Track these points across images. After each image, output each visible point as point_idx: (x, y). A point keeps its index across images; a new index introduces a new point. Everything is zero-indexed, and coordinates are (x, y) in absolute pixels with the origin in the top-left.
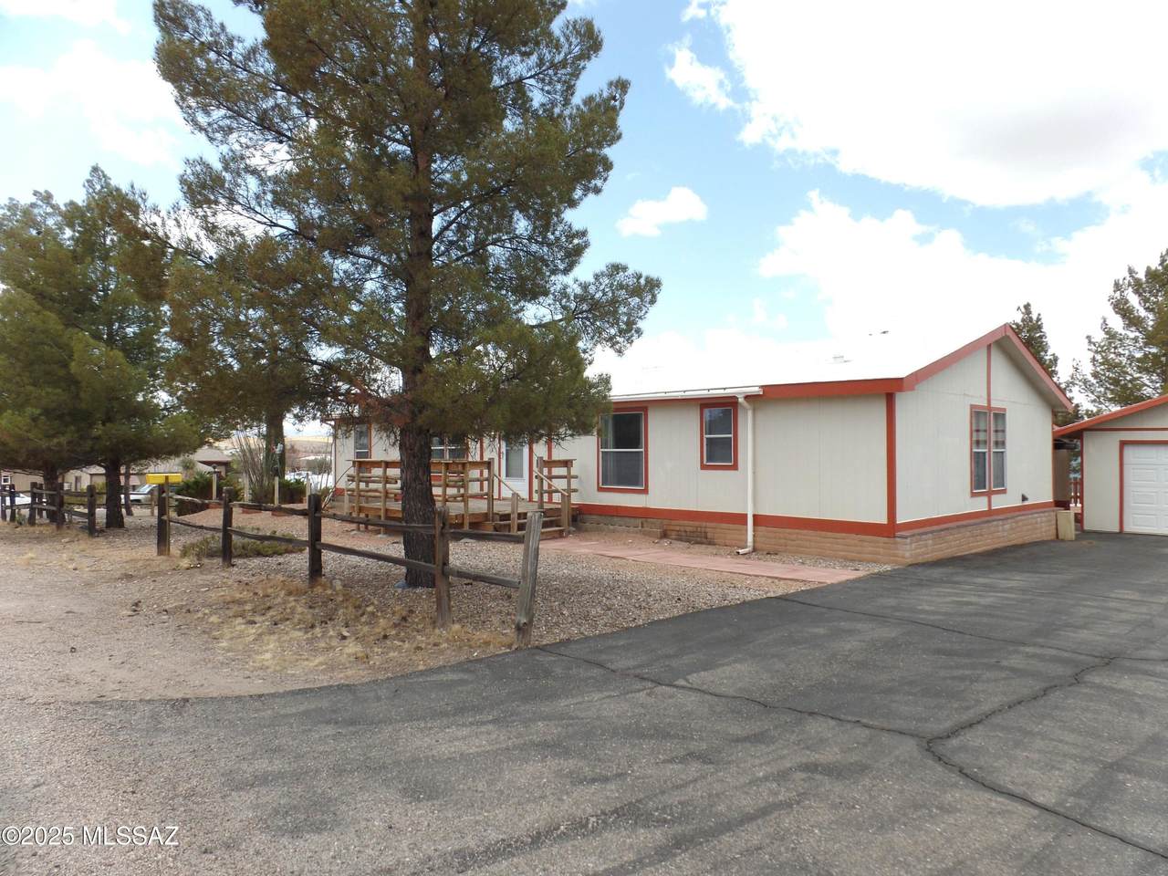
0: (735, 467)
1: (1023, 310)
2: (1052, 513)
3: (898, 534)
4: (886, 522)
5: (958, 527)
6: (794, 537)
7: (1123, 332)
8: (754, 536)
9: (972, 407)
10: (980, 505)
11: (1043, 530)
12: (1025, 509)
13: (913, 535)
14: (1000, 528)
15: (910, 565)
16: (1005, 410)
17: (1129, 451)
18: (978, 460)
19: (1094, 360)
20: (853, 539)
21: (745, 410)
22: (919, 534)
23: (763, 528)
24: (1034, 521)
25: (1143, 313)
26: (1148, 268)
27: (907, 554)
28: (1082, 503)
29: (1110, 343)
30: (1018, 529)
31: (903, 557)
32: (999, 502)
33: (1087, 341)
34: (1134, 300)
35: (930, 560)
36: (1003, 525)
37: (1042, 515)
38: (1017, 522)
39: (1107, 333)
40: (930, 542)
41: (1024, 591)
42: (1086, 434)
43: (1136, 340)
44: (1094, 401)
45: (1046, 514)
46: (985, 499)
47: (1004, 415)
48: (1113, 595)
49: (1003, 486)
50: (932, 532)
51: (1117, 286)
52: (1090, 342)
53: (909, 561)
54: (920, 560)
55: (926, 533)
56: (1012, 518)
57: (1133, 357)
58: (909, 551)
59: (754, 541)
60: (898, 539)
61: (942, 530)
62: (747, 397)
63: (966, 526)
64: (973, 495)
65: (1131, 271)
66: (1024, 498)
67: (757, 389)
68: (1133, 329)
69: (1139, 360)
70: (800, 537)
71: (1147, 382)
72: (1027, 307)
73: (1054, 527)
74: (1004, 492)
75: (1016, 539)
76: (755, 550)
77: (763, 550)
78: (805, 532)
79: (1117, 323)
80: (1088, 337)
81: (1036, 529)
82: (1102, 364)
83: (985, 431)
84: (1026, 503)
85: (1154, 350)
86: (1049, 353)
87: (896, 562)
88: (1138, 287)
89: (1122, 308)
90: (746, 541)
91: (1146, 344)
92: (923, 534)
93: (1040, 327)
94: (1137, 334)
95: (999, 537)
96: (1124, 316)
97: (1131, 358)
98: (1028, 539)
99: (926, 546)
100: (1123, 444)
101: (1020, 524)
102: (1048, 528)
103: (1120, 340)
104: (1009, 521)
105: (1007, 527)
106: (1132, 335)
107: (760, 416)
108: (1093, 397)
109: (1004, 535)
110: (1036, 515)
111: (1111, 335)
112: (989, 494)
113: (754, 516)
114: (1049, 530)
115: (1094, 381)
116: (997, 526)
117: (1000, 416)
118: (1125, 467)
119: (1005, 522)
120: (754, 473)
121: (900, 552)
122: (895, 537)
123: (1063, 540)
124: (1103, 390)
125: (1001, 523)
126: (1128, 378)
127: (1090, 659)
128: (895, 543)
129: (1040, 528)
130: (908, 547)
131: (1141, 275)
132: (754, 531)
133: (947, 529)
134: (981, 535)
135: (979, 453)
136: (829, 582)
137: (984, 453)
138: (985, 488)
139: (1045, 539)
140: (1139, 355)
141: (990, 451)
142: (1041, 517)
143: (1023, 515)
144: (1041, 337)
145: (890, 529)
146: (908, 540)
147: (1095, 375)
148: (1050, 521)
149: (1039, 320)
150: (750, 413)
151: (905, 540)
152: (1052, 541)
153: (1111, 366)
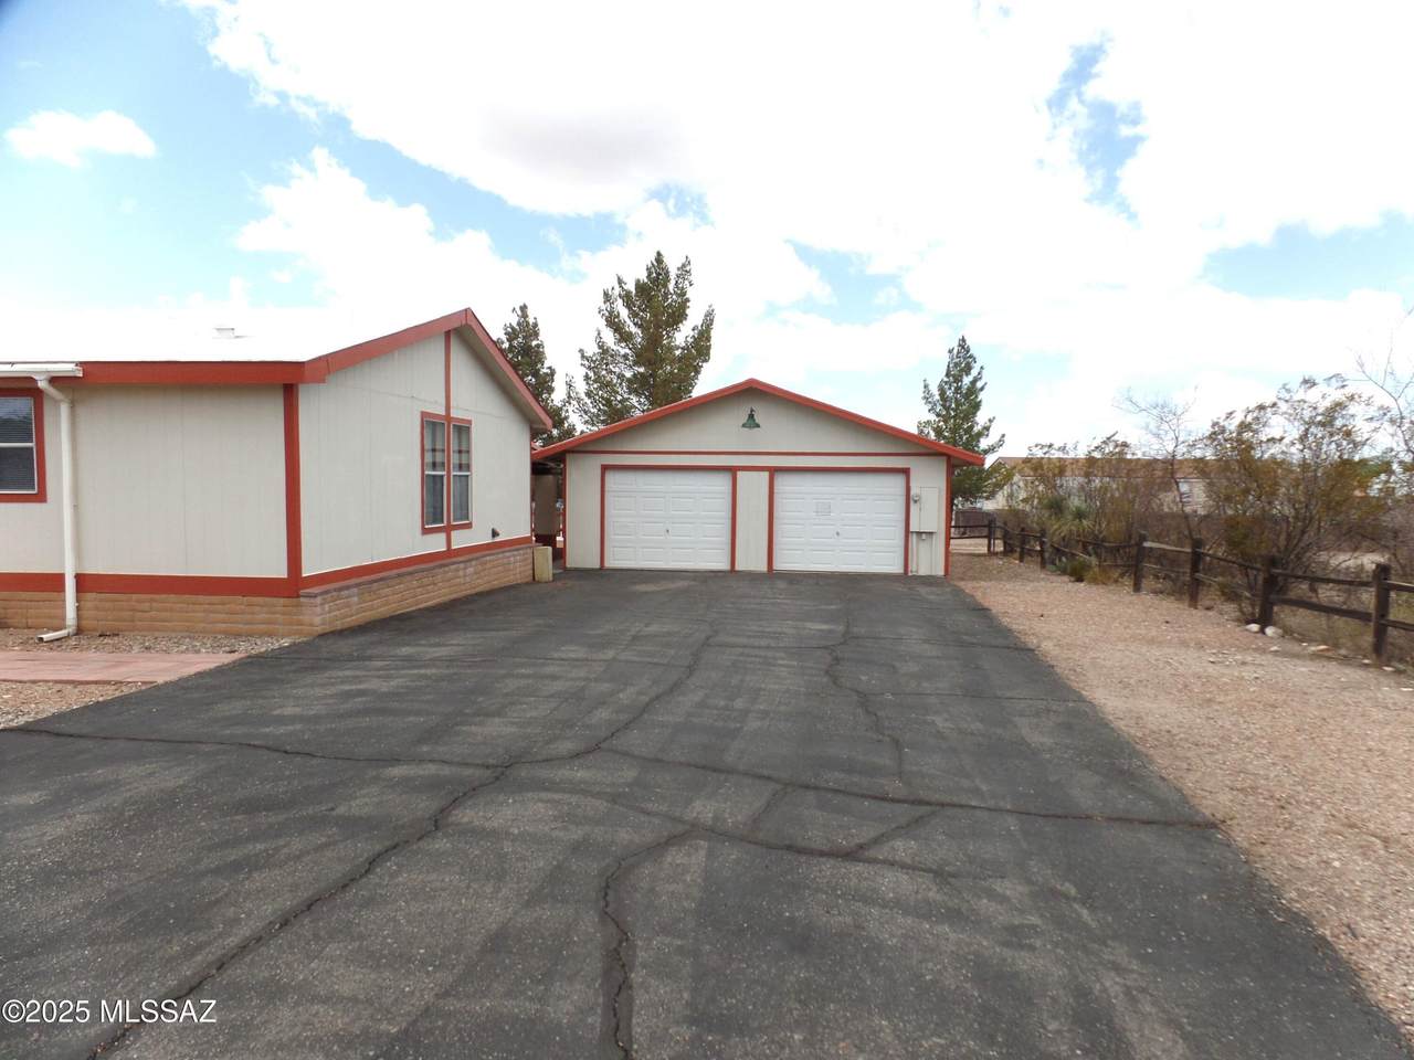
0: (41, 497)
1: (519, 313)
2: (529, 551)
3: (302, 592)
4: (286, 576)
5: (399, 575)
6: (146, 606)
7: (615, 348)
8: (78, 609)
9: (424, 415)
10: (436, 544)
11: (518, 570)
12: (497, 547)
13: (327, 592)
14: (461, 573)
15: (322, 636)
16: (470, 422)
17: (611, 478)
18: (433, 488)
19: (587, 378)
20: (237, 603)
21: (56, 402)
22: (335, 590)
23: (93, 595)
24: (505, 561)
25: (634, 329)
26: (638, 281)
27: (317, 620)
28: (564, 537)
29: (602, 359)
30: (486, 572)
31: (311, 625)
32: (461, 540)
33: (580, 355)
34: (624, 313)
35: (353, 624)
36: (465, 568)
37: (515, 553)
38: (481, 564)
39: (600, 347)
40: (356, 599)
41: (451, 661)
42: (569, 458)
43: (625, 357)
44: (586, 422)
45: (521, 552)
46: (442, 537)
47: (468, 428)
48: (556, 655)
49: (467, 518)
50: (357, 585)
51: (607, 297)
52: (583, 357)
53: (320, 630)
54: (339, 625)
55: (348, 588)
56: (477, 559)
57: (623, 376)
58: (318, 615)
59: (79, 617)
60: (302, 599)
61: (375, 581)
62: (55, 380)
63: (411, 573)
64: (425, 531)
65: (620, 281)
66: (495, 534)
67: (72, 366)
68: (623, 345)
69: (629, 380)
70: (154, 604)
71: (636, 404)
72: (524, 308)
73: (531, 566)
74: (469, 526)
75: (482, 585)
76: (79, 631)
77: (95, 630)
78: (164, 596)
79: (609, 337)
80: (581, 351)
81: (510, 570)
82: (595, 381)
83: (443, 451)
84: (497, 539)
85: (642, 370)
86: (546, 365)
87: (300, 633)
88: (627, 298)
89: (613, 322)
90: (63, 618)
91: (636, 363)
92: (341, 589)
93: (536, 334)
94: (627, 351)
95: (460, 584)
96: (615, 331)
97: (621, 376)
98: (496, 584)
99: (348, 606)
100: (605, 468)
101: (488, 566)
102: (522, 569)
103: (612, 356)
104: (474, 563)
105: (471, 570)
106: (623, 352)
107: (81, 411)
108: (587, 418)
109: (468, 580)
110: (508, 554)
111: (604, 350)
112: (448, 530)
113: (80, 578)
114: (525, 571)
115: (589, 401)
116: (457, 570)
117: (463, 429)
118: (607, 494)
119: (468, 564)
120: (76, 507)
121: (306, 618)
122: (298, 596)
123: (539, 582)
124: (596, 411)
125: (462, 566)
126: (619, 398)
127: (478, 772)
128: (299, 605)
129: (514, 569)
130: (318, 610)
131: (631, 287)
132: (78, 600)
133: (382, 579)
134: (435, 584)
135: (434, 476)
136: (160, 680)
137: (442, 476)
138: (442, 522)
139: (519, 582)
140: (628, 374)
141: (449, 472)
142: (514, 556)
143: (493, 554)
144: (538, 346)
145: (293, 585)
146: (319, 600)
147: (588, 394)
148: (526, 559)
149: (536, 325)
150: (64, 409)
151: (312, 600)
152: (527, 583)
153: (605, 385)
